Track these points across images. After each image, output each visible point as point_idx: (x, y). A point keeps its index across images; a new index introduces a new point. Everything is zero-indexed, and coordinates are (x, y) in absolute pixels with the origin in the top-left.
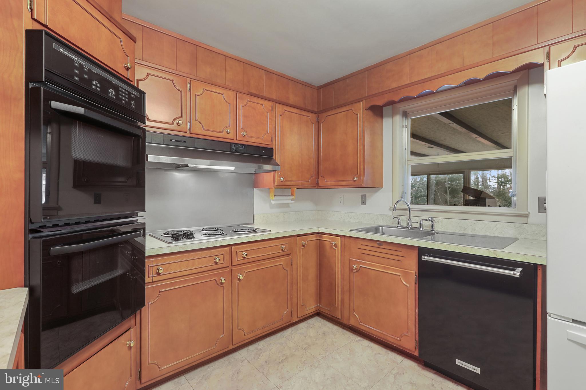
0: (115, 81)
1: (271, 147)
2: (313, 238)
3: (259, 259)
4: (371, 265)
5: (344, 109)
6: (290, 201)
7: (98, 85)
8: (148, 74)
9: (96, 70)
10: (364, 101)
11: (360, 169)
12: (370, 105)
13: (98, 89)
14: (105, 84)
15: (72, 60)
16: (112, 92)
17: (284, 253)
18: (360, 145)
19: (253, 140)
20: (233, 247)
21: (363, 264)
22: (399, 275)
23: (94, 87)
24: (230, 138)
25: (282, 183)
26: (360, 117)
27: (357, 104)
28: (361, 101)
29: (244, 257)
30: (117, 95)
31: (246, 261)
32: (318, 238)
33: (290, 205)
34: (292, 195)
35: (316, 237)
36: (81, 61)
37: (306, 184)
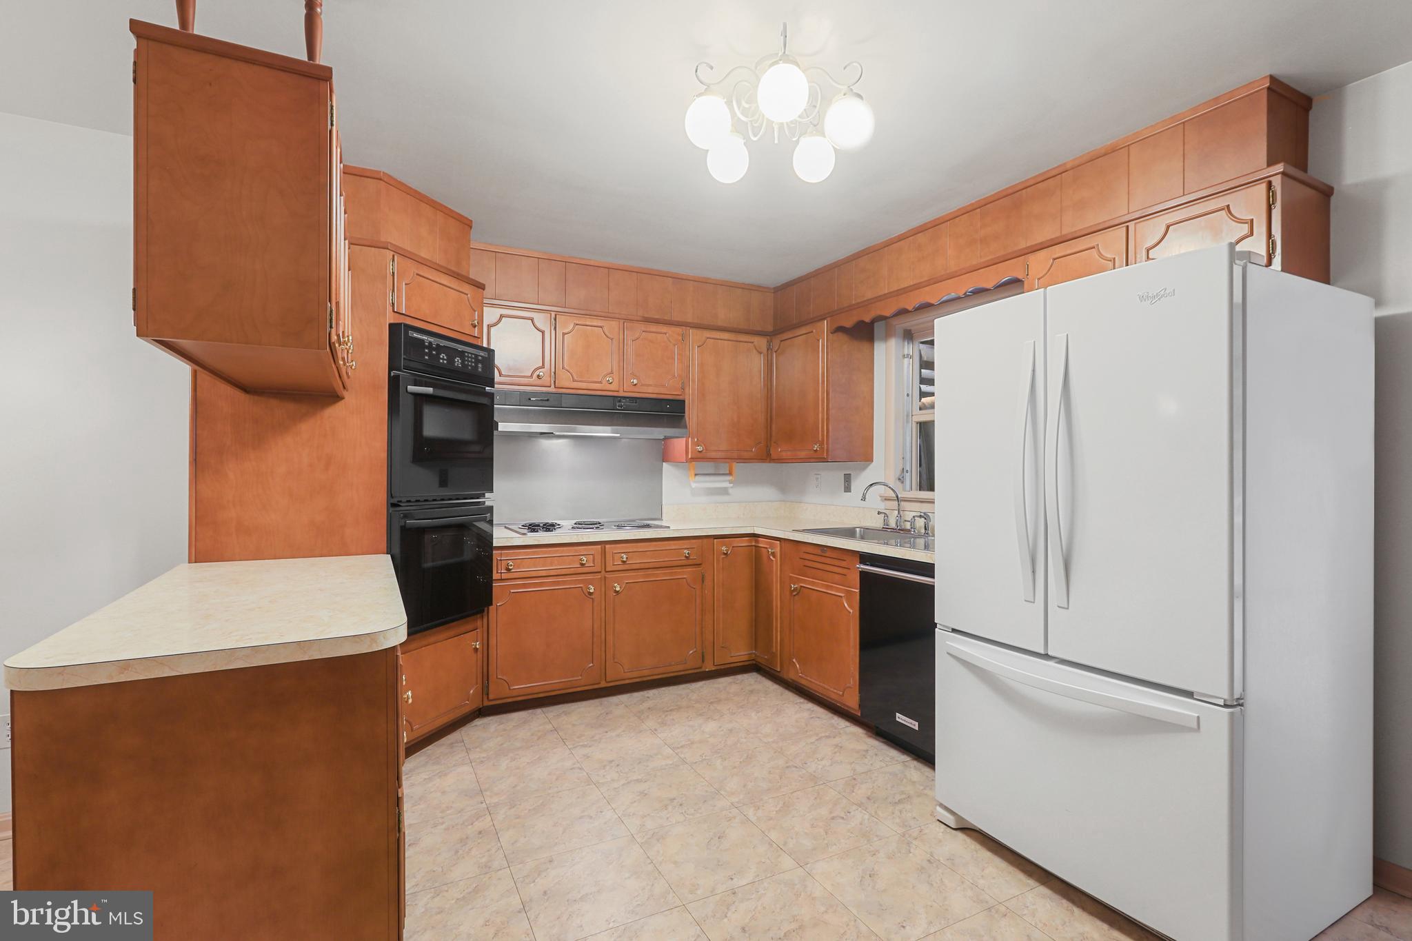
0: (460, 348)
1: (681, 398)
2: (744, 542)
3: (647, 566)
4: (813, 583)
5: (803, 330)
6: (726, 485)
7: (445, 358)
8: (502, 316)
9: (443, 343)
10: (829, 319)
11: (823, 431)
12: (836, 326)
13: (445, 362)
14: (452, 353)
15: (423, 341)
16: (458, 361)
17: (690, 562)
18: (823, 393)
19: (650, 390)
20: (607, 546)
21: (805, 581)
22: (841, 597)
23: (441, 361)
24: (613, 389)
25: (700, 455)
26: (823, 345)
27: (819, 324)
28: (824, 319)
29: (624, 562)
30: (462, 363)
31: (626, 567)
32: (753, 544)
33: (730, 491)
34: (730, 474)
35: (750, 541)
36: (431, 339)
37: (746, 455)
